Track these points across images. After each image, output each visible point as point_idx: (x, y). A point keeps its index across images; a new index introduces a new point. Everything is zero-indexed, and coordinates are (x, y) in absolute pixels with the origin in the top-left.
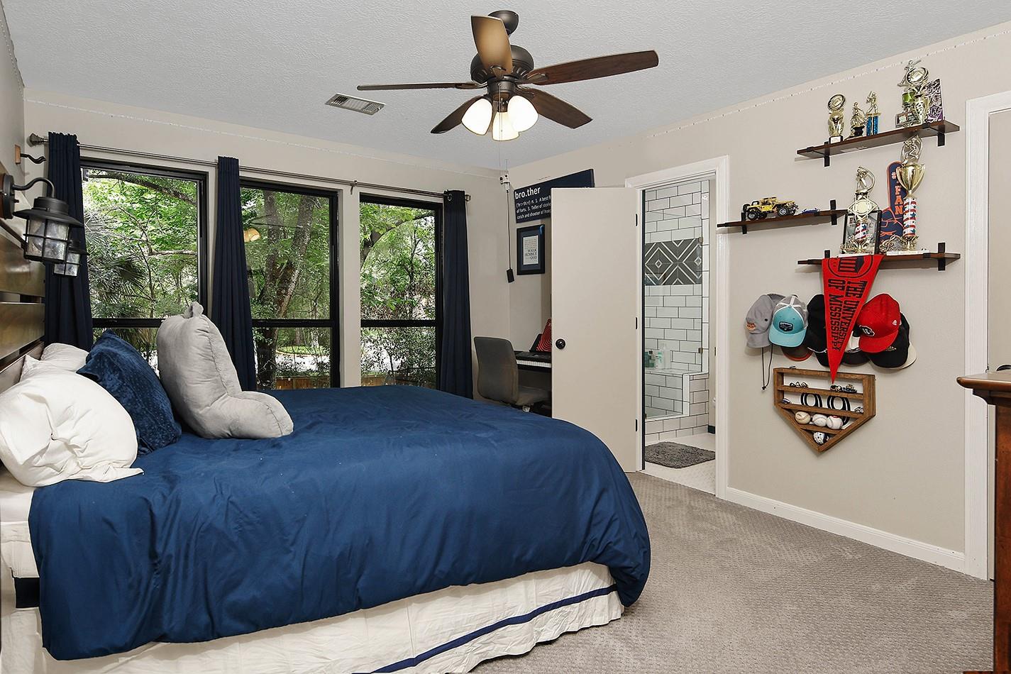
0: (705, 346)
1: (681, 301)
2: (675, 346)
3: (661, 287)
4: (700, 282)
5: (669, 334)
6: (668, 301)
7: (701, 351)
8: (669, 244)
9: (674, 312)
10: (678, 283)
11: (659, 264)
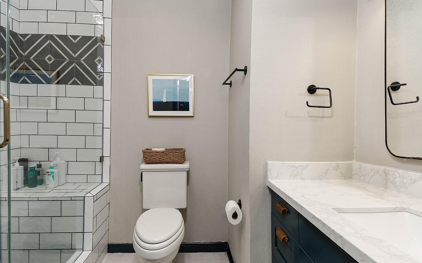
0: (106, 153)
1: (78, 104)
2: (70, 155)
3: (53, 87)
4: (101, 83)
5: (63, 142)
6: (63, 103)
7: (102, 159)
8: (64, 38)
9: (69, 116)
10: (74, 83)
11: (50, 59)
